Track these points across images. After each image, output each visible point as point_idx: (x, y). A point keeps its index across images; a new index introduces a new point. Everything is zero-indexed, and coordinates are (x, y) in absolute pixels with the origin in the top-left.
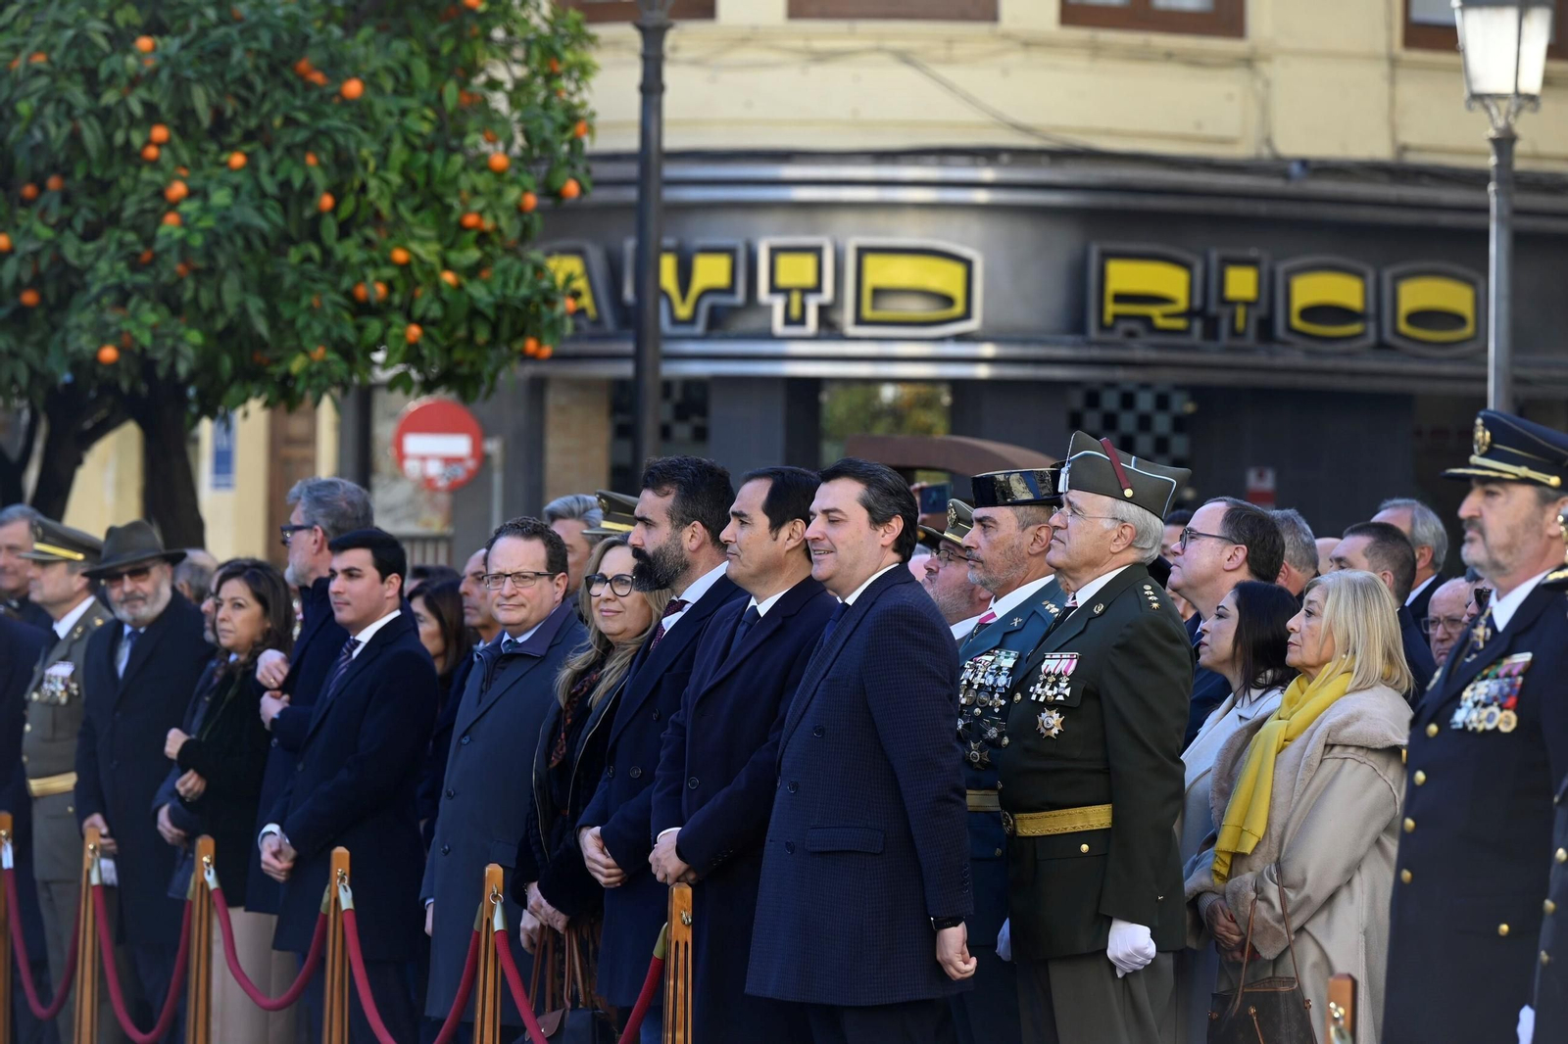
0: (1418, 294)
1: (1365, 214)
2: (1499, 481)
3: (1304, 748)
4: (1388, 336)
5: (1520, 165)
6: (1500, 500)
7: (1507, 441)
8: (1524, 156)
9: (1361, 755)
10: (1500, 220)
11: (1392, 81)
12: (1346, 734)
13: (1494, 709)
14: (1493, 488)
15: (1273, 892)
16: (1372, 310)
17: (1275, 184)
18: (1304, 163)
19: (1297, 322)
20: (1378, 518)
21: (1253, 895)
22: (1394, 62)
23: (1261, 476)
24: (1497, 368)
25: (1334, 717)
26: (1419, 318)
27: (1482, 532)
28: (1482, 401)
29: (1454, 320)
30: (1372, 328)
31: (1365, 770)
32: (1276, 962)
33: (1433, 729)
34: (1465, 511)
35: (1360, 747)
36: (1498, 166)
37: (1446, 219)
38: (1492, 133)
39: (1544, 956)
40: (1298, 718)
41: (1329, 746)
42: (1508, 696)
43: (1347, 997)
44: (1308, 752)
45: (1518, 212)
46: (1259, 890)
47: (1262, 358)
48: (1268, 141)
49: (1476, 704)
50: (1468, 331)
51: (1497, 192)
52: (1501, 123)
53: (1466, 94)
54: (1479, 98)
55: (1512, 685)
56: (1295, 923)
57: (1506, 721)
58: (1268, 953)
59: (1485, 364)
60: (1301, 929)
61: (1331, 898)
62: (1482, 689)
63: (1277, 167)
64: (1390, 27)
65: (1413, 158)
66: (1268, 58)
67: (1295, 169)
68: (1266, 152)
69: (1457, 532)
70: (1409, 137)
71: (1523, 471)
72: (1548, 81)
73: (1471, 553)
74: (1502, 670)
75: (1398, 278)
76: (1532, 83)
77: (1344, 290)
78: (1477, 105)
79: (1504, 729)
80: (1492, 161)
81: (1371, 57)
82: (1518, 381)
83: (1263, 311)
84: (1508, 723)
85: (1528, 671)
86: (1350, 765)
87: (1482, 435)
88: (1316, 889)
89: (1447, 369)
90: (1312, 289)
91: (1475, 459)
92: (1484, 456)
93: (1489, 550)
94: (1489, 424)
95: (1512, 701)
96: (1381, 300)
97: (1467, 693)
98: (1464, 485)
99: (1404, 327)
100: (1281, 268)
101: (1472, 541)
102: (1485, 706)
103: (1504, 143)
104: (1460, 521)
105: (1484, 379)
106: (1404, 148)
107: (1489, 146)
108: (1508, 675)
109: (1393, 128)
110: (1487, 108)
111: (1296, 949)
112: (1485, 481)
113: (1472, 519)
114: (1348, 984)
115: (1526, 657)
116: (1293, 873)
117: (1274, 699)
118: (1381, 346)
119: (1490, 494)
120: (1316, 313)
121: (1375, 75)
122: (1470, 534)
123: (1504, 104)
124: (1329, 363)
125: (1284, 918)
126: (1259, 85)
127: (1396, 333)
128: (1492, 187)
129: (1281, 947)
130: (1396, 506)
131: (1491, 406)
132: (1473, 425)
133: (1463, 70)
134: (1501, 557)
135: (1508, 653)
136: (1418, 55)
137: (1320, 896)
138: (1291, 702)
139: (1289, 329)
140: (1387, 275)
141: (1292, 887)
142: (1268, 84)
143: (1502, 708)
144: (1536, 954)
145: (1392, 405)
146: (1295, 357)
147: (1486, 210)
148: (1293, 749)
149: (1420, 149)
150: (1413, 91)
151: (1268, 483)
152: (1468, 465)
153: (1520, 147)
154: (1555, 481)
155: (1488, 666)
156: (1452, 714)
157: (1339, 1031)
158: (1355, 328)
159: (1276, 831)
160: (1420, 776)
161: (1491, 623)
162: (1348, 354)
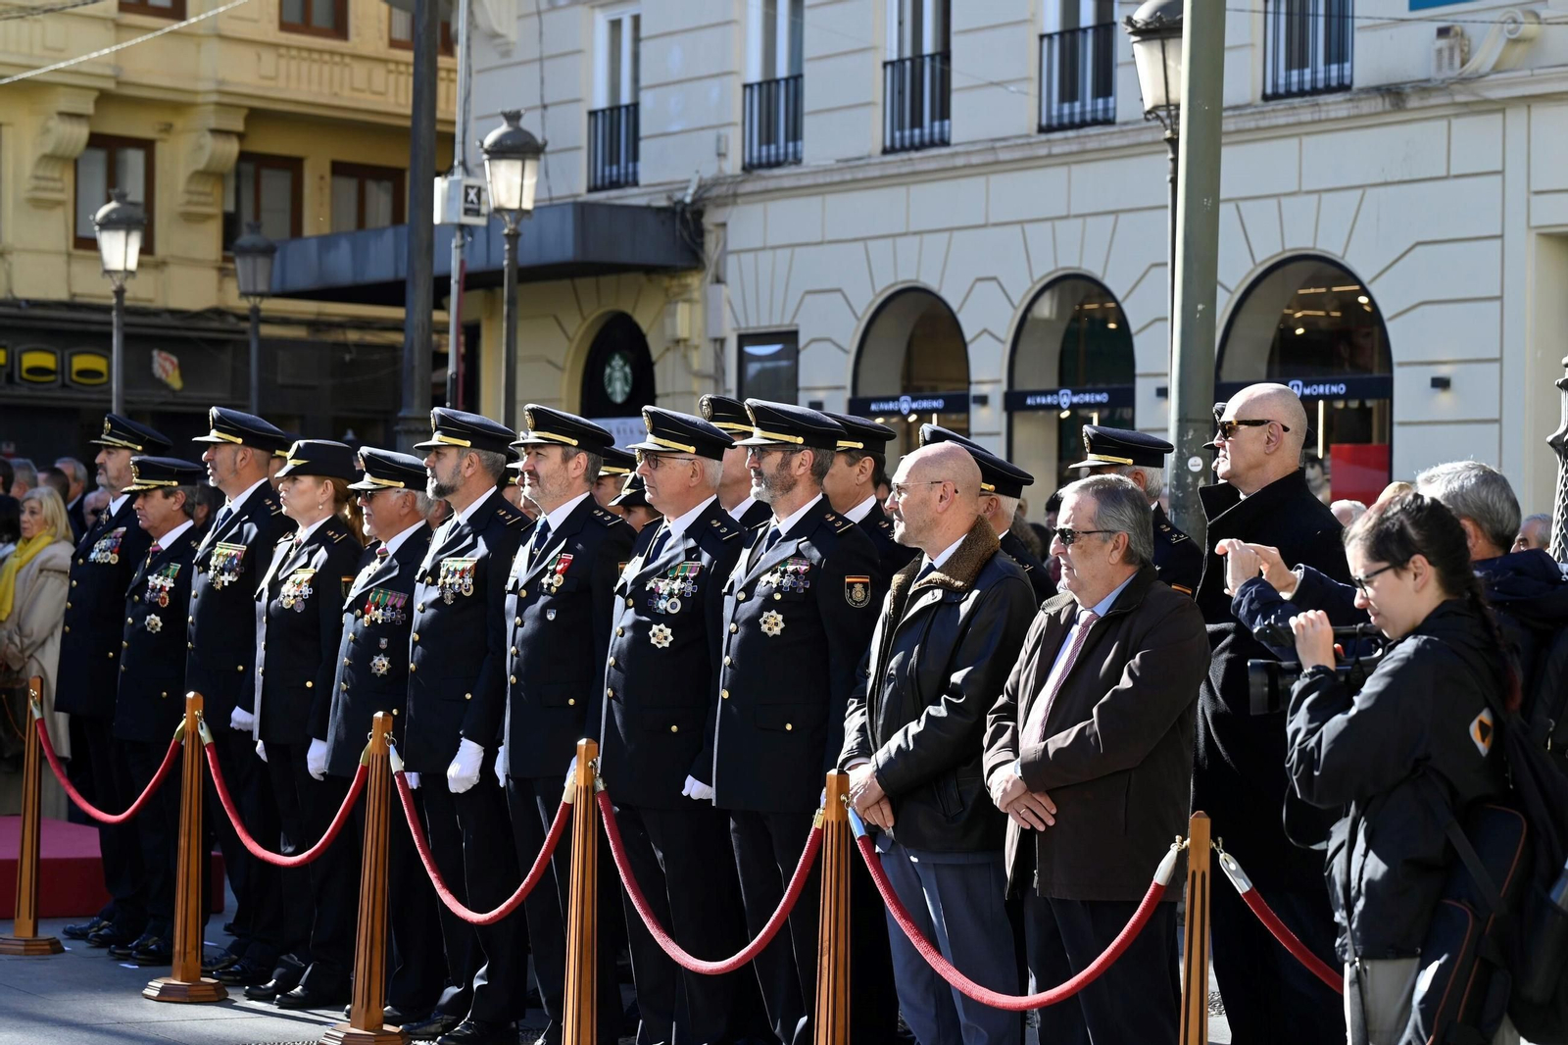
0: (81, 362)
1: (56, 325)
2: (114, 447)
3: (29, 571)
4: (67, 381)
5: (127, 303)
6: (114, 456)
7: (119, 429)
8: (129, 299)
9: (57, 574)
10: (118, 328)
11: (69, 264)
12: (50, 565)
13: (108, 553)
14: (111, 450)
15: (17, 639)
16: (59, 369)
17: (14, 311)
18: (28, 302)
19: (25, 375)
20: (58, 465)
21: (7, 641)
22: (69, 255)
23: (8, 446)
24: (117, 395)
25: (43, 557)
26: (82, 373)
27: (105, 470)
28: (110, 411)
29: (96, 374)
30: (60, 377)
31: (58, 581)
32: (19, 672)
33: (81, 561)
34: (98, 460)
35: (56, 571)
36: (117, 303)
37: (94, 328)
38: (114, 288)
39: (122, 667)
40: (25, 557)
41: (41, 571)
42: (115, 547)
43: (38, 686)
44: (31, 572)
45: (126, 325)
46: (10, 639)
47: (8, 391)
48: (10, 291)
49: (100, 550)
50: (104, 379)
51: (117, 315)
52: (118, 283)
53: (101, 270)
54: (109, 273)
55: (117, 542)
56: (28, 653)
57: (114, 559)
58: (16, 668)
59: (111, 394)
60: (31, 656)
61: (44, 643)
62: (104, 543)
63: (15, 303)
64: (67, 239)
65: (78, 300)
66: (10, 253)
67: (23, 304)
68: (9, 296)
69: (93, 470)
70: (77, 289)
71: (125, 443)
72: (140, 264)
73: (100, 479)
74: (113, 535)
75: (71, 355)
76: (132, 265)
77: (47, 360)
78: (107, 275)
79: (112, 562)
80: (114, 301)
81: (58, 253)
82: (126, 402)
83: (8, 369)
84: (114, 560)
85: (124, 536)
86: (51, 579)
87: (108, 425)
88: (37, 637)
89: (95, 396)
90: (32, 359)
91: (103, 436)
92: (107, 435)
93: (108, 479)
94: (110, 420)
95: (116, 550)
96: (64, 365)
97: (96, 545)
98: (99, 448)
99: (74, 377)
100: (17, 350)
101: (101, 474)
102: (104, 551)
103: (120, 293)
104: (96, 465)
105: (110, 401)
106: (74, 295)
107: (112, 294)
108: (115, 537)
109: (69, 285)
110: (111, 277)
111: (27, 667)
112: (108, 446)
113: (101, 464)
114: (39, 680)
115: (124, 529)
116: (27, 630)
117: (11, 548)
118: (64, 386)
119: (109, 453)
120: (33, 371)
121: (62, 260)
122: (100, 471)
123: (119, 275)
124: (40, 394)
125: (22, 651)
126: (6, 266)
127: (72, 380)
128: (114, 313)
129: (21, 664)
130: (65, 462)
131: (114, 412)
132: (104, 420)
133: (100, 259)
134: (114, 482)
135: (116, 527)
136: (81, 252)
137: (40, 640)
138: (20, 549)
139: (21, 378)
140: (67, 353)
141: (26, 637)
142: (10, 264)
143: (112, 552)
144: (118, 667)
145: (70, 413)
146: (24, 391)
147: (110, 324)
148: (23, 572)
149: (83, 296)
150: (77, 268)
151: (12, 449)
152: (100, 439)
153: (127, 295)
154: (139, 448)
155: (107, 533)
156: (90, 554)
157: (35, 703)
158: (51, 378)
159: (17, 610)
160: (74, 583)
161: (109, 512)
162: (49, 390)
